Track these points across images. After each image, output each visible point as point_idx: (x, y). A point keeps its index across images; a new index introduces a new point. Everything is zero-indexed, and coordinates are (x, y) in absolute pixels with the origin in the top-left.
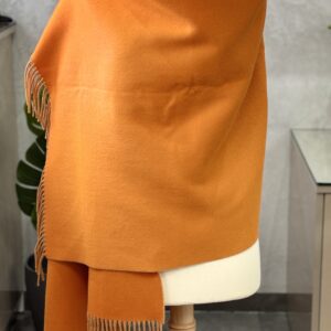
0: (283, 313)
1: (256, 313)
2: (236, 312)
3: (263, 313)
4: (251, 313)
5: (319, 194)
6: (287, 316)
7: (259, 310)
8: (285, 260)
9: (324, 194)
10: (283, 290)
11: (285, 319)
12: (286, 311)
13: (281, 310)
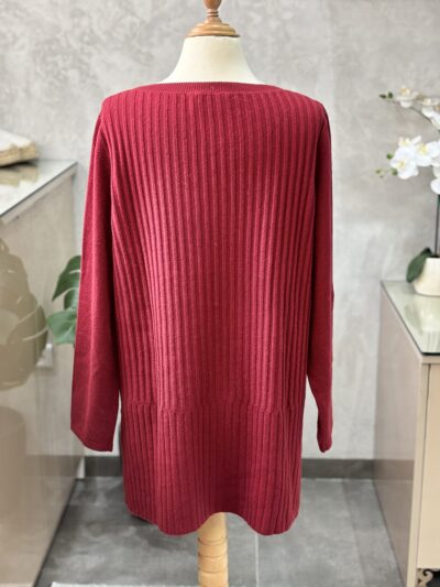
0: (369, 481)
1: (339, 480)
2: (318, 480)
3: (347, 481)
4: (334, 480)
5: (424, 364)
6: (374, 484)
7: (343, 477)
8: (372, 423)
9: (430, 365)
10: (370, 456)
11: (371, 488)
12: (372, 478)
13: (367, 477)
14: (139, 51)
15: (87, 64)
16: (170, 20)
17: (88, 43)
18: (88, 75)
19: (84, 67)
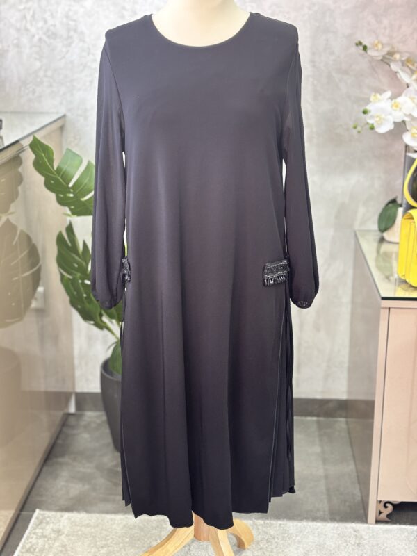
0: (343, 420)
1: (315, 418)
3: (322, 419)
4: (309, 418)
5: (384, 308)
6: (347, 423)
7: (318, 415)
8: (346, 365)
9: (389, 308)
10: (344, 397)
11: (344, 426)
12: (346, 417)
13: (341, 416)
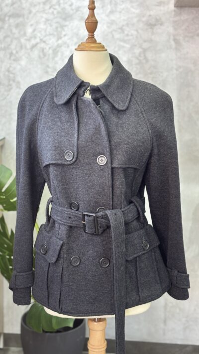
14: (48, 66)
15: (14, 74)
16: (68, 46)
17: (14, 60)
18: (14, 81)
19: (11, 75)
